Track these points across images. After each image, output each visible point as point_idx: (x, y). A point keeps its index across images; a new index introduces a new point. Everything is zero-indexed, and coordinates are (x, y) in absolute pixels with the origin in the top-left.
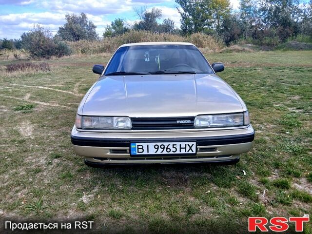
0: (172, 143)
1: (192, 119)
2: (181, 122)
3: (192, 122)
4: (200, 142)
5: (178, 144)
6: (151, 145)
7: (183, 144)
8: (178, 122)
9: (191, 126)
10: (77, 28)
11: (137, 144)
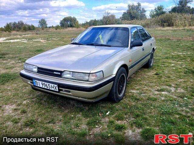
0: (48, 84)
1: (61, 72)
2: (56, 73)
3: (61, 74)
4: (60, 85)
5: (50, 84)
6: (41, 82)
7: (52, 85)
8: (55, 73)
9: (60, 76)
10: (133, 12)
11: (35, 80)
